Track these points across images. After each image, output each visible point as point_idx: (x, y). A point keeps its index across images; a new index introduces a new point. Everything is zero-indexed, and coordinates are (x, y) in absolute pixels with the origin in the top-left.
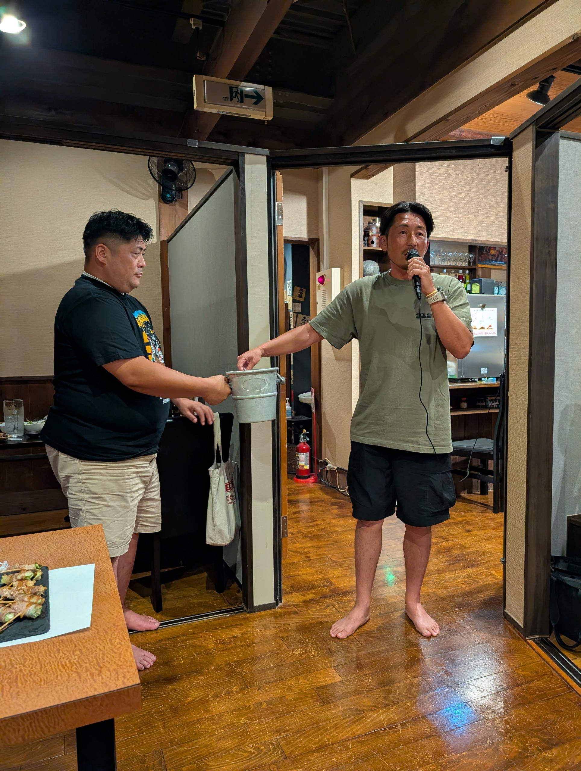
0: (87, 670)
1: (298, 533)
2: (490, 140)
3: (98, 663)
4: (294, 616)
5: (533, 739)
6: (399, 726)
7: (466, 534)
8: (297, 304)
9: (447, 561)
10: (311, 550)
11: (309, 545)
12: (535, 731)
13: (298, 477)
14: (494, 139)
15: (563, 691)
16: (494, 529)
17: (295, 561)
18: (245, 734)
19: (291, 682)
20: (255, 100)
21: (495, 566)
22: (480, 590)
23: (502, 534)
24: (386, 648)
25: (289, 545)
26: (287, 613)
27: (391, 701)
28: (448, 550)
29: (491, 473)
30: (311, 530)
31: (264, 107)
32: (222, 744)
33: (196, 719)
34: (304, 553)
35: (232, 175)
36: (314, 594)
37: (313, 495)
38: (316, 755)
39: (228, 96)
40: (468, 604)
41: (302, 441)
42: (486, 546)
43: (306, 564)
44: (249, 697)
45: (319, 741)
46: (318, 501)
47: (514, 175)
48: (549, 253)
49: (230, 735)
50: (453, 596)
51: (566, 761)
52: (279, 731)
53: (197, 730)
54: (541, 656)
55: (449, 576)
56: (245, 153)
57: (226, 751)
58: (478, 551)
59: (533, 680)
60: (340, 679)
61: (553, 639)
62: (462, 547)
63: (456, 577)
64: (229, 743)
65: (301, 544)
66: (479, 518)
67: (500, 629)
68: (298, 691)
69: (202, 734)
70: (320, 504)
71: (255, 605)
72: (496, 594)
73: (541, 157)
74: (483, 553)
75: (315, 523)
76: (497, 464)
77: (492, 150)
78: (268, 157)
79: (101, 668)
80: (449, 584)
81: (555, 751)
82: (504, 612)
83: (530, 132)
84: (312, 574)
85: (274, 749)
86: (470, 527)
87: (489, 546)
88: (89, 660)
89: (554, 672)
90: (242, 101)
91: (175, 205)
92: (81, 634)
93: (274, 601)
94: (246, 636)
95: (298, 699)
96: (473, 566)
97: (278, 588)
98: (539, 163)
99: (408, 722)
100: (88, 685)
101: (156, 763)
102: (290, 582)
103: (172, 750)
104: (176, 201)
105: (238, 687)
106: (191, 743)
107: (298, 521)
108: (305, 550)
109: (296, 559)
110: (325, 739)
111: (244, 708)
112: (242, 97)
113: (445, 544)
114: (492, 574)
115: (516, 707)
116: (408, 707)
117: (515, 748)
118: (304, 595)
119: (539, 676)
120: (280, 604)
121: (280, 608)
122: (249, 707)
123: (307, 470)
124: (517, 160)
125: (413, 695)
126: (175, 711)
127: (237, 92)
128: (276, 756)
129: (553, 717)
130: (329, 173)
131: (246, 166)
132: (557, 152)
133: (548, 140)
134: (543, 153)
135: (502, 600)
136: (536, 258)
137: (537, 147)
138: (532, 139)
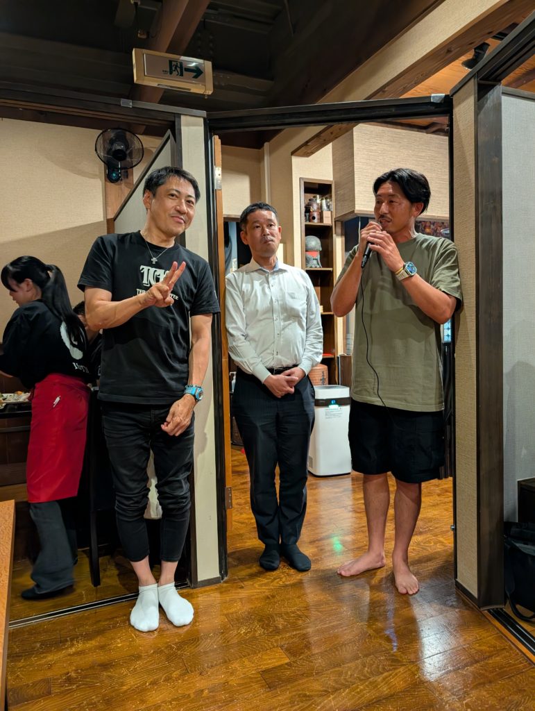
2: (430, 97)
4: (240, 590)
14: (434, 97)
15: (525, 667)
16: (439, 495)
19: (235, 665)
20: (195, 74)
21: (443, 533)
22: (429, 559)
24: (335, 623)
25: (234, 516)
26: (232, 587)
27: (342, 684)
31: (204, 81)
34: (251, 524)
35: (169, 141)
39: (168, 69)
43: (253, 535)
44: (189, 683)
47: (455, 132)
48: (495, 207)
54: (498, 629)
56: (181, 114)
59: (492, 656)
60: (287, 661)
61: (508, 610)
67: (452, 600)
68: (243, 676)
71: (199, 580)
72: (447, 562)
73: (483, 110)
77: (433, 108)
78: (205, 119)
82: (456, 581)
83: (472, 86)
87: (436, 513)
89: (513, 646)
90: (182, 75)
91: (121, 184)
95: (242, 684)
96: (421, 533)
97: (224, 561)
98: (481, 116)
104: (121, 180)
105: (178, 672)
111: (184, 697)
112: (182, 70)
114: (440, 542)
115: (476, 687)
116: (361, 691)
118: (251, 569)
119: (498, 651)
120: (226, 578)
122: (189, 696)
124: (457, 116)
125: (365, 676)
126: (109, 702)
127: (176, 66)
129: (516, 697)
130: (271, 153)
131: (183, 128)
132: (500, 104)
133: (490, 93)
134: (486, 106)
135: (452, 568)
136: (482, 212)
137: (478, 100)
138: (473, 92)
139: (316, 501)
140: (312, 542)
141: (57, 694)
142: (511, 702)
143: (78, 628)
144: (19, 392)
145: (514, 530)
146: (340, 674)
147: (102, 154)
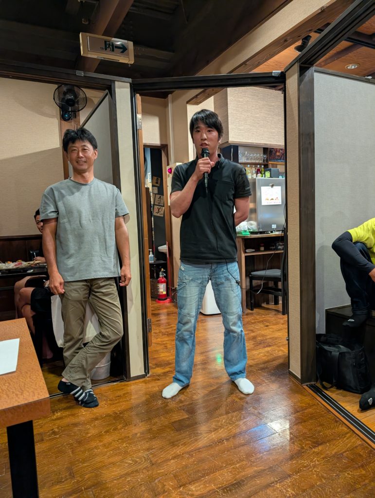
0: (13, 392)
1: (159, 332)
2: (272, 73)
3: (21, 389)
4: (157, 381)
5: (307, 442)
6: (225, 440)
7: (266, 328)
8: (155, 188)
9: (254, 344)
10: (167, 342)
11: (167, 339)
12: (308, 437)
13: (159, 300)
14: (274, 73)
15: (325, 413)
16: (283, 324)
17: (157, 349)
18: (126, 453)
19: (156, 420)
20: (122, 50)
21: (283, 345)
22: (274, 360)
23: (287, 327)
24: (216, 396)
25: (154, 340)
26: (152, 380)
27: (220, 427)
28: (254, 338)
29: (280, 290)
30: (168, 330)
31: (128, 55)
32: (111, 460)
33: (94, 446)
34: (164, 344)
35: (107, 97)
36: (170, 368)
37: (169, 310)
38: (172, 461)
39: (104, 47)
40: (267, 368)
41: (161, 276)
42: (278, 334)
43: (165, 350)
44: (128, 431)
45: (174, 453)
46: (173, 313)
47: (287, 95)
48: (310, 143)
49: (116, 454)
50: (257, 364)
51: (327, 453)
52: (148, 450)
53: (94, 453)
54: (312, 395)
55: (255, 352)
56: (115, 81)
57: (113, 464)
58: (273, 337)
59: (307, 409)
60: (187, 416)
61: (319, 385)
62: (263, 336)
63: (260, 353)
64: (116, 459)
65: (161, 339)
66: (273, 318)
67: (287, 381)
68: (160, 425)
69: (98, 455)
70: (174, 315)
71: (131, 376)
72: (284, 361)
73: (303, 83)
74: (276, 338)
75: (170, 326)
76: (283, 284)
77: (273, 80)
78: (130, 84)
79: (23, 391)
80: (255, 357)
81: (320, 448)
82: (289, 371)
83: (296, 67)
84: (169, 356)
85: (145, 460)
86: (268, 324)
87: (280, 334)
88: (15, 387)
89: (319, 403)
90: (113, 51)
91: (71, 122)
92: (10, 375)
93: (144, 373)
94: (126, 395)
95: (161, 429)
96: (270, 346)
97: (147, 364)
98: (302, 86)
99: (230, 438)
100: (14, 400)
101: (67, 474)
102: (154, 362)
103: (78, 466)
104: (72, 119)
105: (121, 425)
106: (91, 461)
107: (159, 326)
108: (164, 342)
109: (159, 348)
110: (178, 452)
111: (125, 437)
112: (113, 48)
113: (253, 334)
114: (282, 350)
115: (296, 424)
116: (230, 429)
117: (297, 448)
118: (163, 369)
119: (310, 406)
120: (148, 375)
121: (148, 377)
122: (129, 437)
123: (165, 295)
124: (288, 85)
125: (233, 422)
126: (80, 443)
127: (109, 45)
128: (147, 464)
129: (319, 428)
130: (173, 102)
131: (116, 90)
132: (313, 79)
133: (307, 72)
134: (304, 80)
135: (288, 364)
136: (302, 146)
137: (300, 76)
138: (297, 72)
139: (205, 330)
140: (202, 353)
141: (47, 441)
142: (315, 430)
143: (57, 405)
144: (9, 262)
145: (323, 339)
146: (218, 421)
147: (58, 102)
